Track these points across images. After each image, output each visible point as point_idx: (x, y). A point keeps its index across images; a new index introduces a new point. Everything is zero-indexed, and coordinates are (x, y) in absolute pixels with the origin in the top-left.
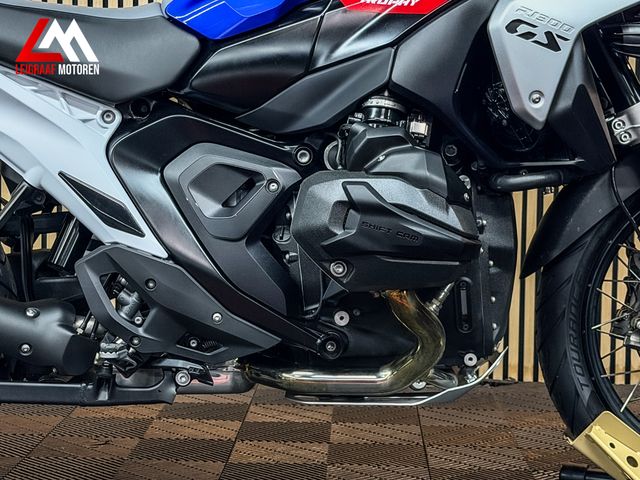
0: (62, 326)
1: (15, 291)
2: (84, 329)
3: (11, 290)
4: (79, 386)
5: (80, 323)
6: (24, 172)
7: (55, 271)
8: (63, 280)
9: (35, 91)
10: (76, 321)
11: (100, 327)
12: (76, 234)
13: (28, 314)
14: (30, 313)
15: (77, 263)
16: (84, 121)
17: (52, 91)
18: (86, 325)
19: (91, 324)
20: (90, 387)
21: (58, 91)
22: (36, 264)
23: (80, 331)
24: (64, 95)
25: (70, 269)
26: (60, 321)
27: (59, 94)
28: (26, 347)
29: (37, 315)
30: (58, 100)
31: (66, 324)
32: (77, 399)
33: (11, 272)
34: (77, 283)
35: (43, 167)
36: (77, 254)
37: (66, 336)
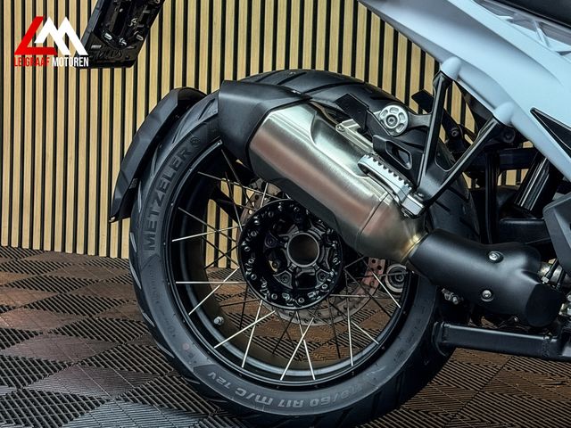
0: (526, 273)
1: (477, 229)
2: (550, 277)
3: (473, 230)
4: (542, 338)
5: (546, 270)
6: (494, 108)
7: (522, 214)
8: (529, 222)
9: (511, 21)
10: (541, 268)
11: (566, 277)
12: (545, 176)
13: (491, 258)
14: (493, 257)
15: (546, 208)
16: (562, 53)
17: (529, 21)
18: (552, 274)
19: (557, 272)
20: (553, 340)
21: (535, 20)
22: (500, 201)
23: (545, 280)
24: (541, 25)
25: (538, 212)
26: (524, 268)
27: (536, 25)
28: (487, 292)
29: (500, 260)
30: (534, 30)
31: (531, 271)
32: (540, 351)
33: (474, 211)
34: (544, 228)
35: (515, 103)
36: (546, 198)
37: (530, 284)
